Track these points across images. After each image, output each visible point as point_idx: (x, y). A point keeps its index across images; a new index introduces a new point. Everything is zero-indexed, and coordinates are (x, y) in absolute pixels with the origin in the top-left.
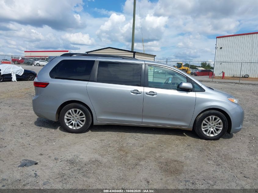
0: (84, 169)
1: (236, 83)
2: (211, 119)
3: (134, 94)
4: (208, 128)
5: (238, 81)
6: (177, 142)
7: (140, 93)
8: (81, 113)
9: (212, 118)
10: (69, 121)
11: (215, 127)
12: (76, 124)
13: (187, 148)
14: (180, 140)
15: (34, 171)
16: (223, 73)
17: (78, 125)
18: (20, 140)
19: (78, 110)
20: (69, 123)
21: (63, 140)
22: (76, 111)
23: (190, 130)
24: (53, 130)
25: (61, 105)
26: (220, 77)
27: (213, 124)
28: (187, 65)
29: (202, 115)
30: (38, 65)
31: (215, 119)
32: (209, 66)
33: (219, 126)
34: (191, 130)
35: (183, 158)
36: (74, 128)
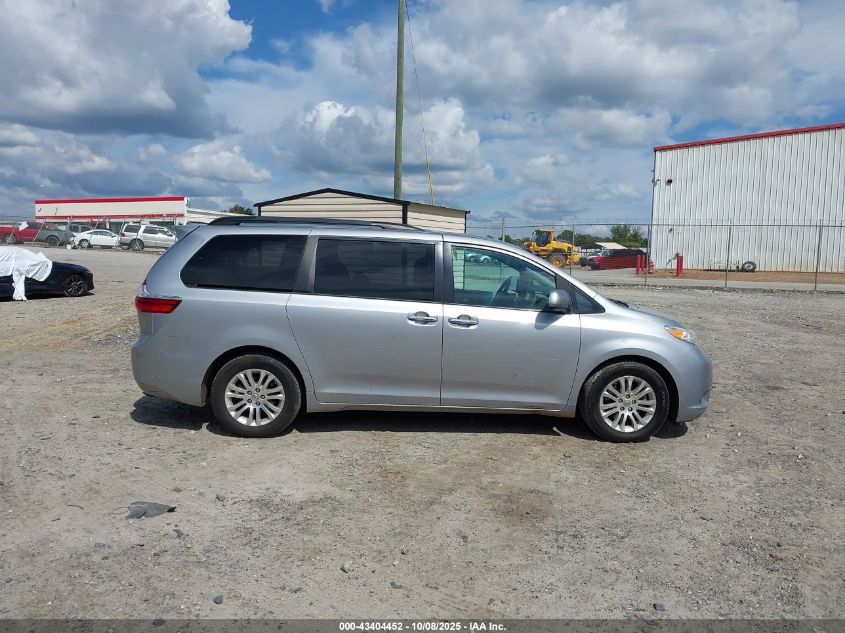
0: (300, 518)
1: (718, 289)
2: (623, 384)
3: (418, 325)
4: (618, 409)
5: (720, 283)
6: (537, 449)
7: (432, 321)
8: (273, 381)
9: (626, 382)
10: (238, 405)
11: (635, 407)
12: (258, 411)
13: (562, 461)
14: (543, 444)
15: (173, 526)
16: (680, 259)
17: (264, 415)
18: (109, 459)
19: (263, 373)
20: (238, 409)
21: (226, 456)
22: (256, 377)
23: (568, 416)
24: (193, 432)
25: (216, 360)
26: (671, 271)
27: (631, 399)
28: (566, 236)
29: (598, 374)
30: (85, 244)
31: (635, 385)
32: (636, 237)
33: (645, 402)
34: (573, 416)
35: (552, 485)
36: (254, 424)
